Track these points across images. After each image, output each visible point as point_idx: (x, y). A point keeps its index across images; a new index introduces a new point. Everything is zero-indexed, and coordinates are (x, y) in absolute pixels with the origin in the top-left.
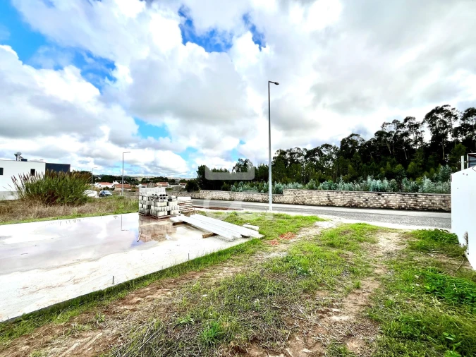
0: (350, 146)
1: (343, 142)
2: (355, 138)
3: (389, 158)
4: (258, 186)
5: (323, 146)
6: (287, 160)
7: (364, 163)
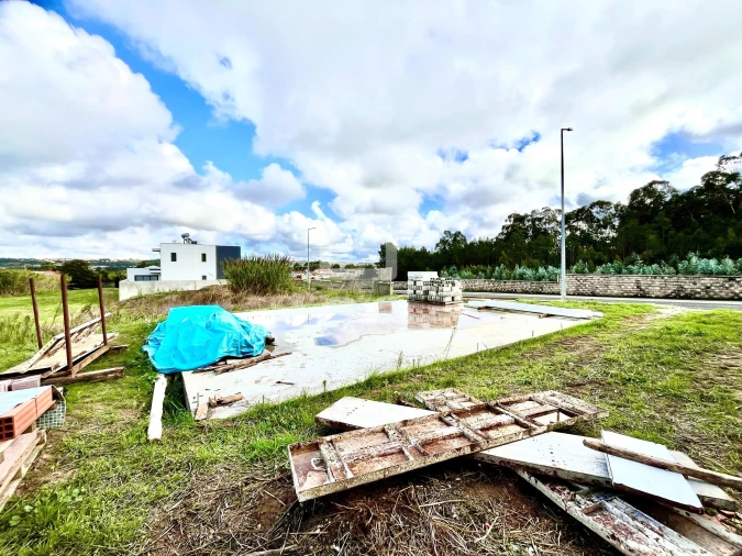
0: (648, 201)
1: (635, 194)
2: (659, 188)
3: (733, 221)
4: (484, 271)
5: (593, 206)
6: (526, 229)
7: (678, 231)
